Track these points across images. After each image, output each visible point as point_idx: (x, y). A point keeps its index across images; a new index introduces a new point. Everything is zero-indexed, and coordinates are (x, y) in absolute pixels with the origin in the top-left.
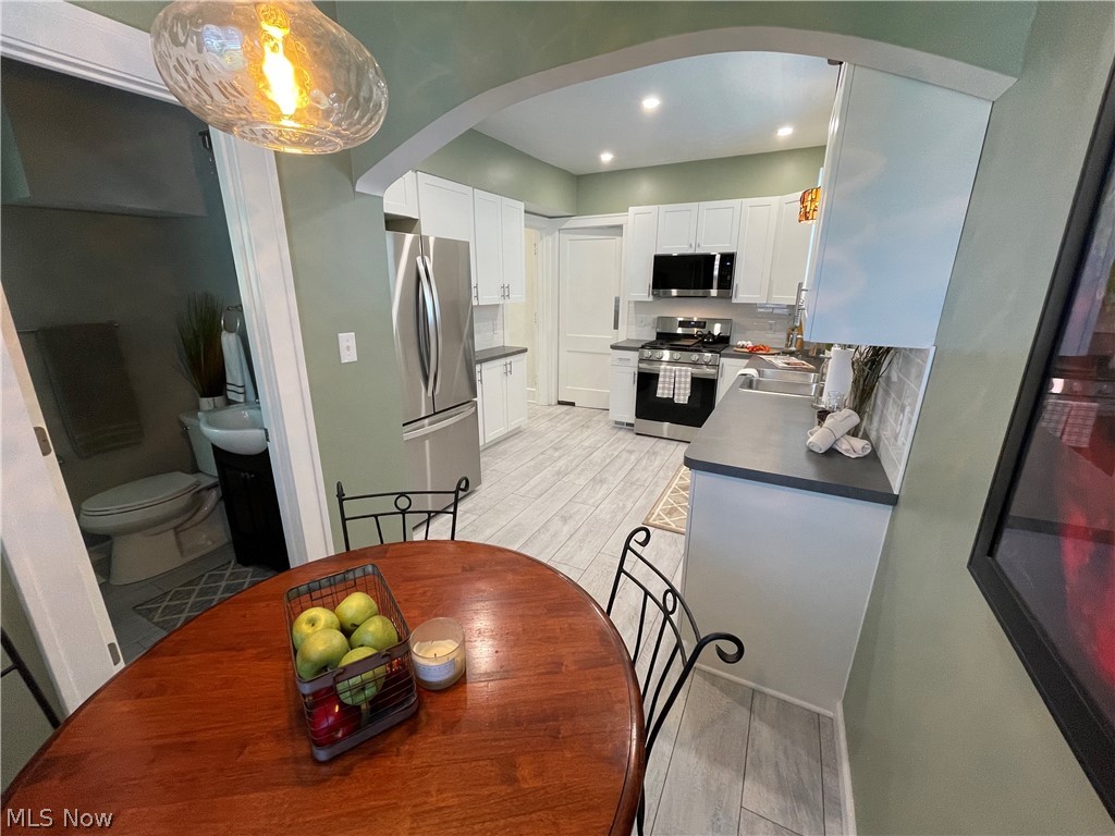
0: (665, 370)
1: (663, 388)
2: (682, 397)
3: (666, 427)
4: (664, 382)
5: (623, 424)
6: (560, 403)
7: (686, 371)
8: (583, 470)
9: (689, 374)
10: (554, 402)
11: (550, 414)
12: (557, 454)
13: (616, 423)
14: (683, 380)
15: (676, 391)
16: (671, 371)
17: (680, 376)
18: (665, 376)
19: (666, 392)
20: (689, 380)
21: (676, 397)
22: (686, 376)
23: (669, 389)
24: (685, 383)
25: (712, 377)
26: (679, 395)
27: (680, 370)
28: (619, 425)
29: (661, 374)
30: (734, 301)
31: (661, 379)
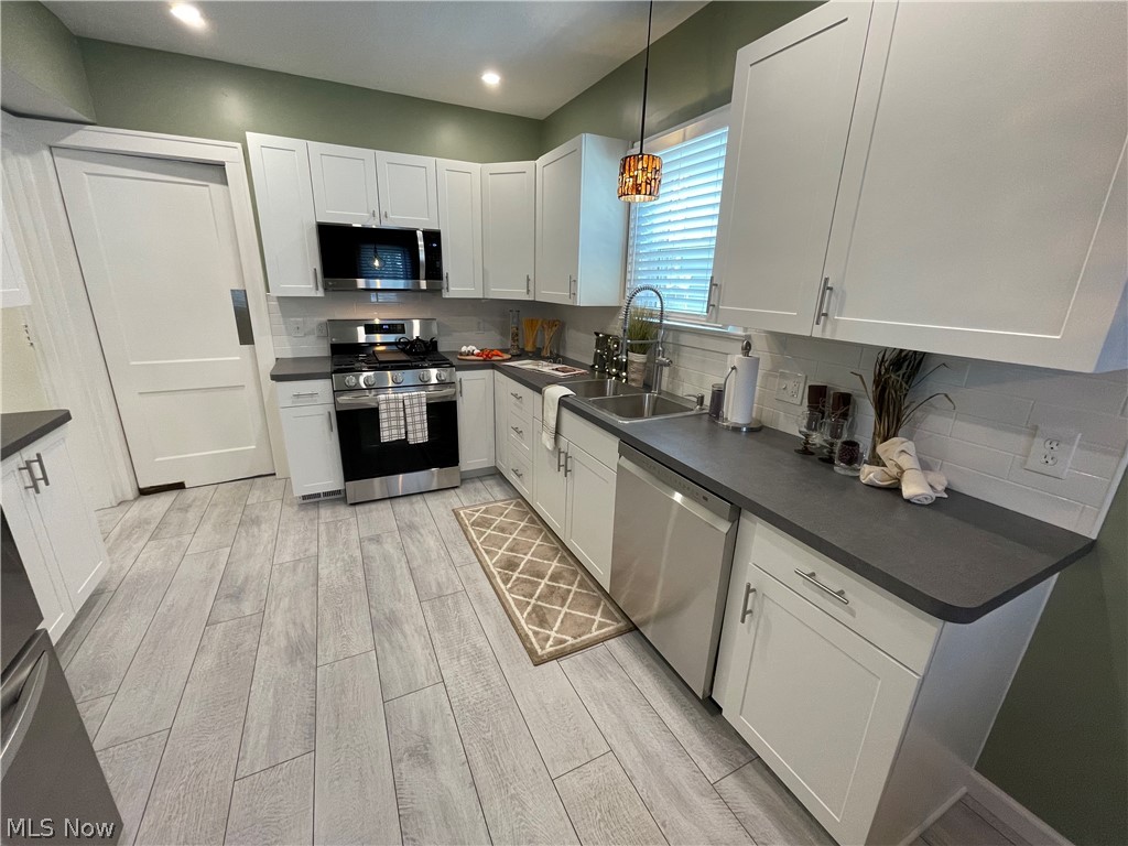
0: (387, 401)
1: (390, 428)
2: (419, 434)
3: (401, 481)
4: (389, 419)
5: (318, 495)
6: (144, 492)
7: (419, 397)
8: (337, 616)
9: (424, 400)
10: (130, 493)
11: (141, 523)
12: (247, 608)
13: (304, 497)
14: (416, 410)
15: (410, 428)
16: (396, 400)
17: (412, 406)
18: (388, 410)
19: (395, 432)
20: (425, 408)
21: (411, 436)
22: (420, 405)
23: (398, 427)
24: (421, 413)
25: (449, 399)
26: (415, 432)
27: (411, 398)
28: (312, 500)
29: (383, 407)
30: (446, 295)
31: (383, 416)
